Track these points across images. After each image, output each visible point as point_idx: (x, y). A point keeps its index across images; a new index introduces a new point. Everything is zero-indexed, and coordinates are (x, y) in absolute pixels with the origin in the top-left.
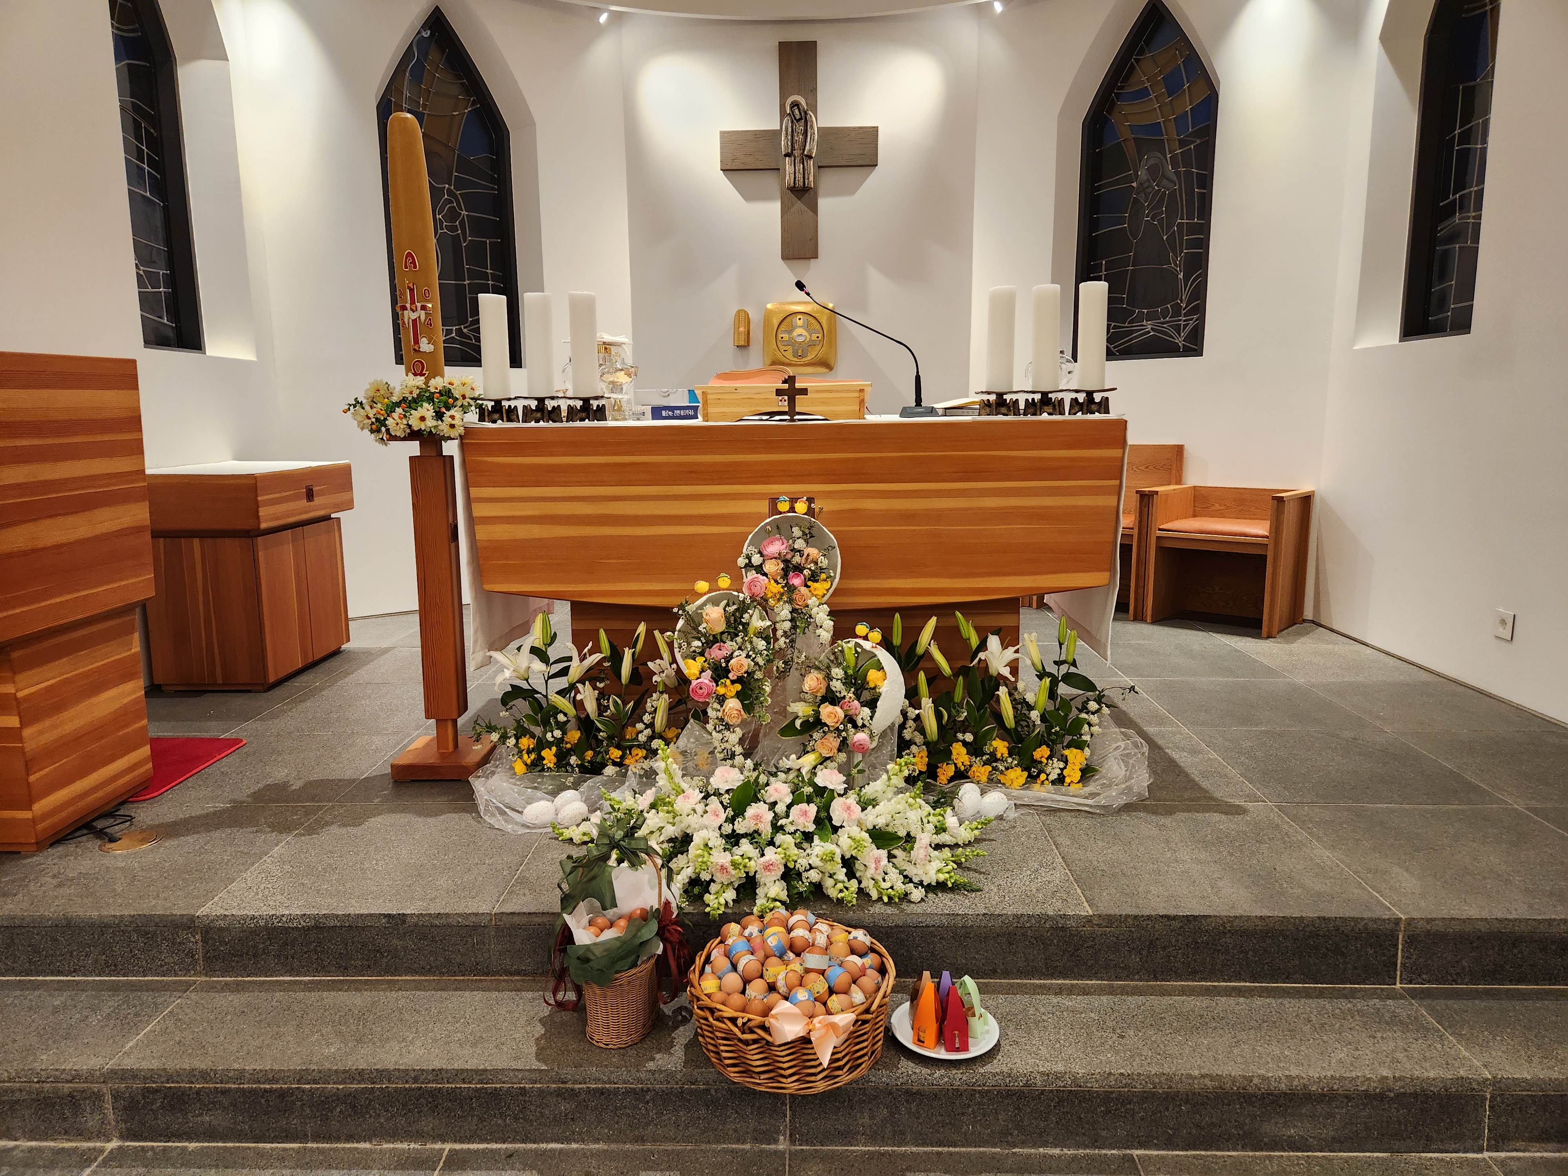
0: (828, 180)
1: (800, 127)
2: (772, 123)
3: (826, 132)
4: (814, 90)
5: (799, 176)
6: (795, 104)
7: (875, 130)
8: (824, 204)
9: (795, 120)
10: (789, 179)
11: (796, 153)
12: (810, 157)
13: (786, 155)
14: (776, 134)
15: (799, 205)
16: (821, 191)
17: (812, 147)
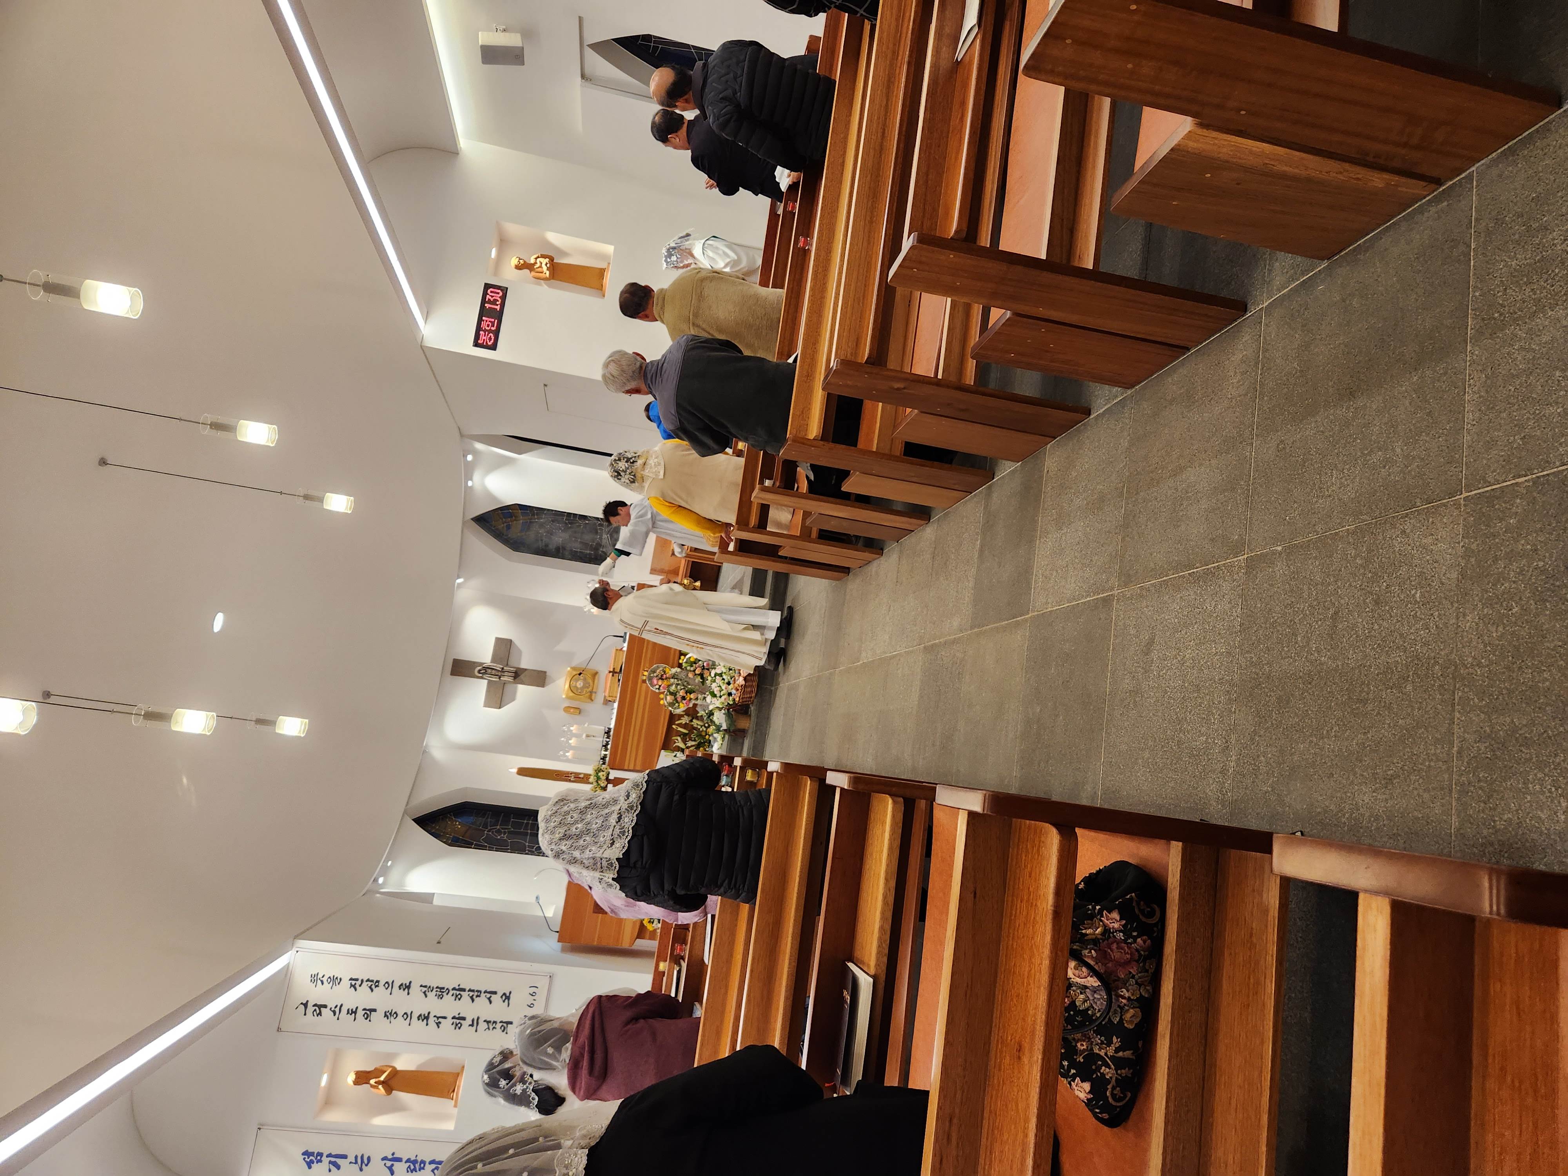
0: (513, 662)
1: (489, 671)
2: (485, 682)
3: (493, 660)
4: (474, 663)
5: (510, 674)
6: (479, 672)
7: (498, 640)
8: (523, 665)
9: (485, 673)
10: (511, 679)
11: (499, 674)
12: (503, 668)
13: (500, 678)
14: (490, 682)
15: (522, 677)
16: (517, 666)
17: (499, 667)
